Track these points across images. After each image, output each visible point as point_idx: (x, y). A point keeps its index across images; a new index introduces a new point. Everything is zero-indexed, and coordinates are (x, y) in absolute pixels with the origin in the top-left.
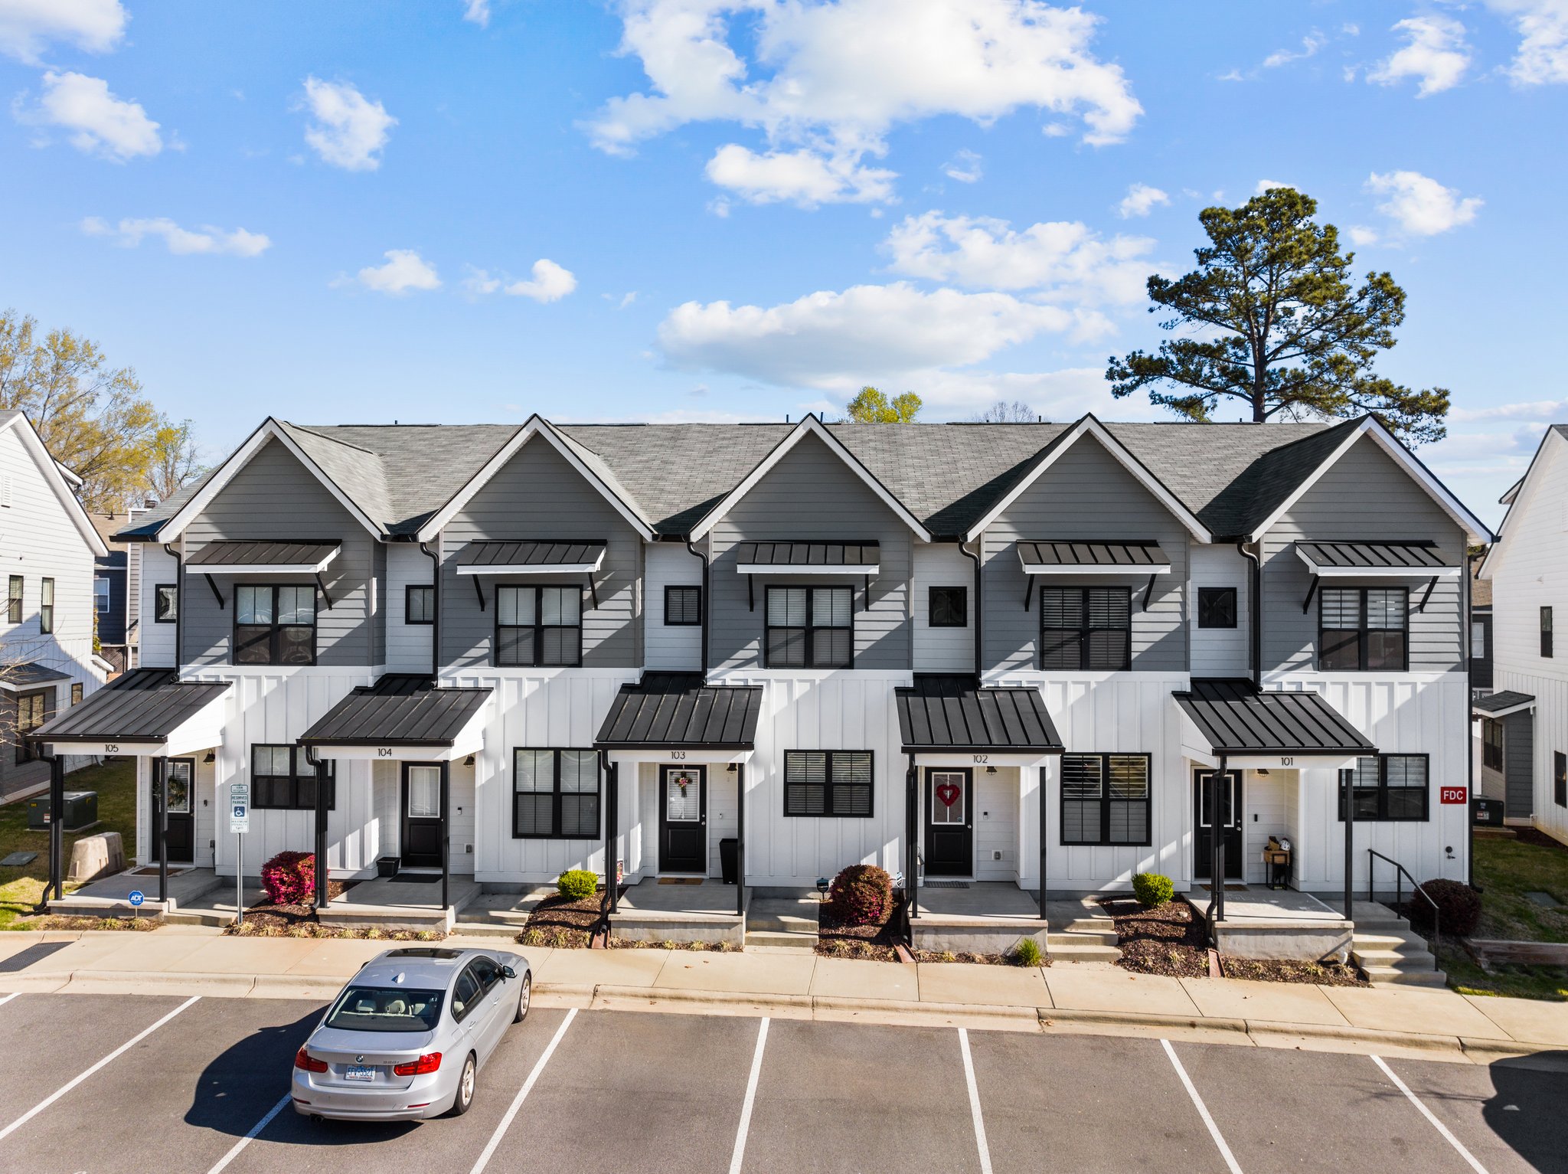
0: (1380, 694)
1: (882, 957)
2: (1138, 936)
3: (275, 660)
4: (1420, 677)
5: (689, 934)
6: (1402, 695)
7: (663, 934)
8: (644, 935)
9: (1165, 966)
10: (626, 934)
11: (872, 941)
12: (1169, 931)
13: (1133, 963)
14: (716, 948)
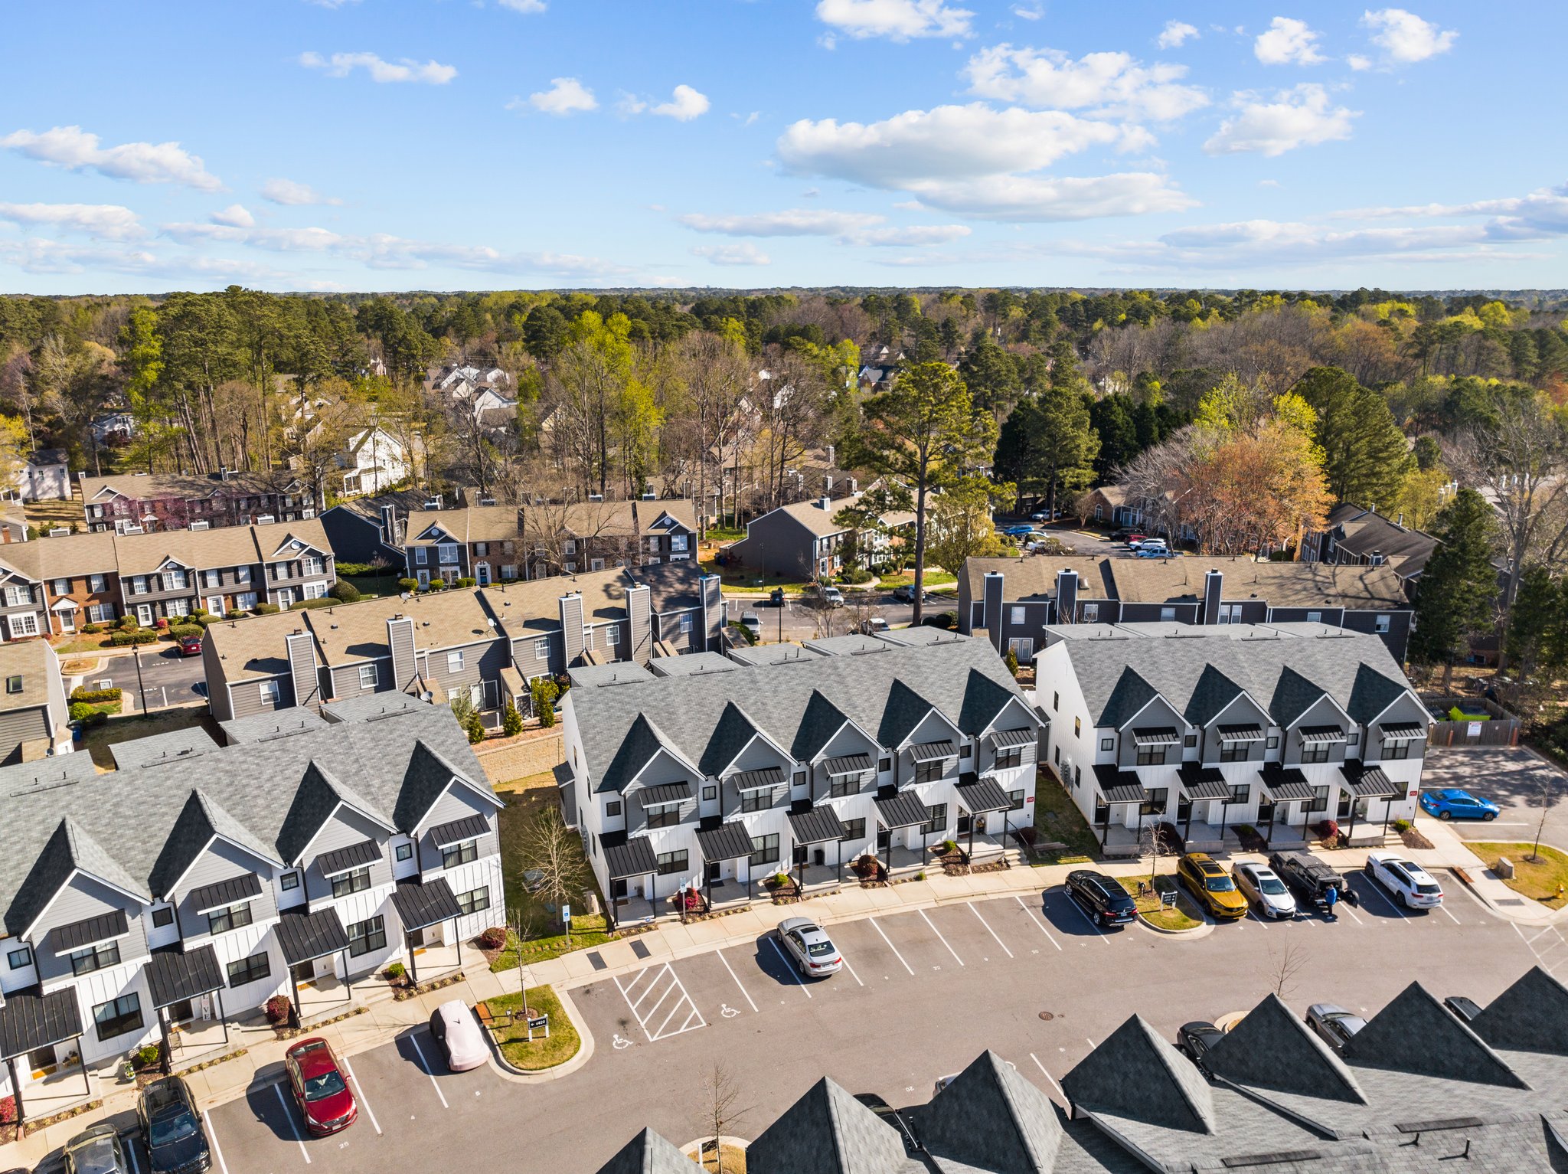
0: (1012, 774)
1: (881, 886)
2: (948, 863)
3: (664, 825)
4: (1024, 767)
5: (825, 891)
6: (1018, 774)
7: (817, 893)
8: (812, 894)
9: (958, 873)
10: (807, 895)
11: (877, 880)
12: (956, 860)
13: (949, 873)
14: (834, 893)
